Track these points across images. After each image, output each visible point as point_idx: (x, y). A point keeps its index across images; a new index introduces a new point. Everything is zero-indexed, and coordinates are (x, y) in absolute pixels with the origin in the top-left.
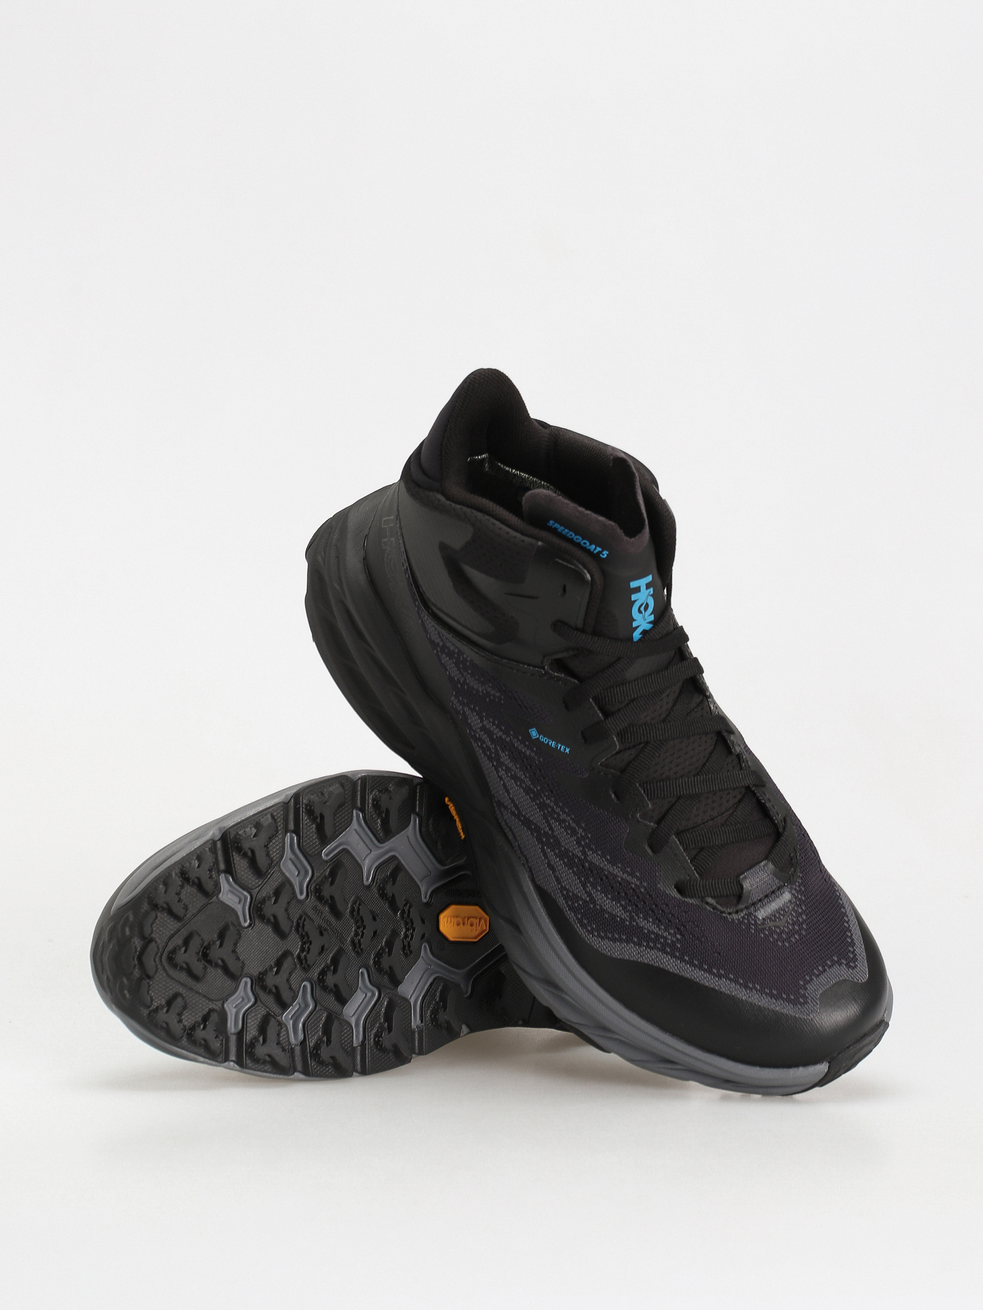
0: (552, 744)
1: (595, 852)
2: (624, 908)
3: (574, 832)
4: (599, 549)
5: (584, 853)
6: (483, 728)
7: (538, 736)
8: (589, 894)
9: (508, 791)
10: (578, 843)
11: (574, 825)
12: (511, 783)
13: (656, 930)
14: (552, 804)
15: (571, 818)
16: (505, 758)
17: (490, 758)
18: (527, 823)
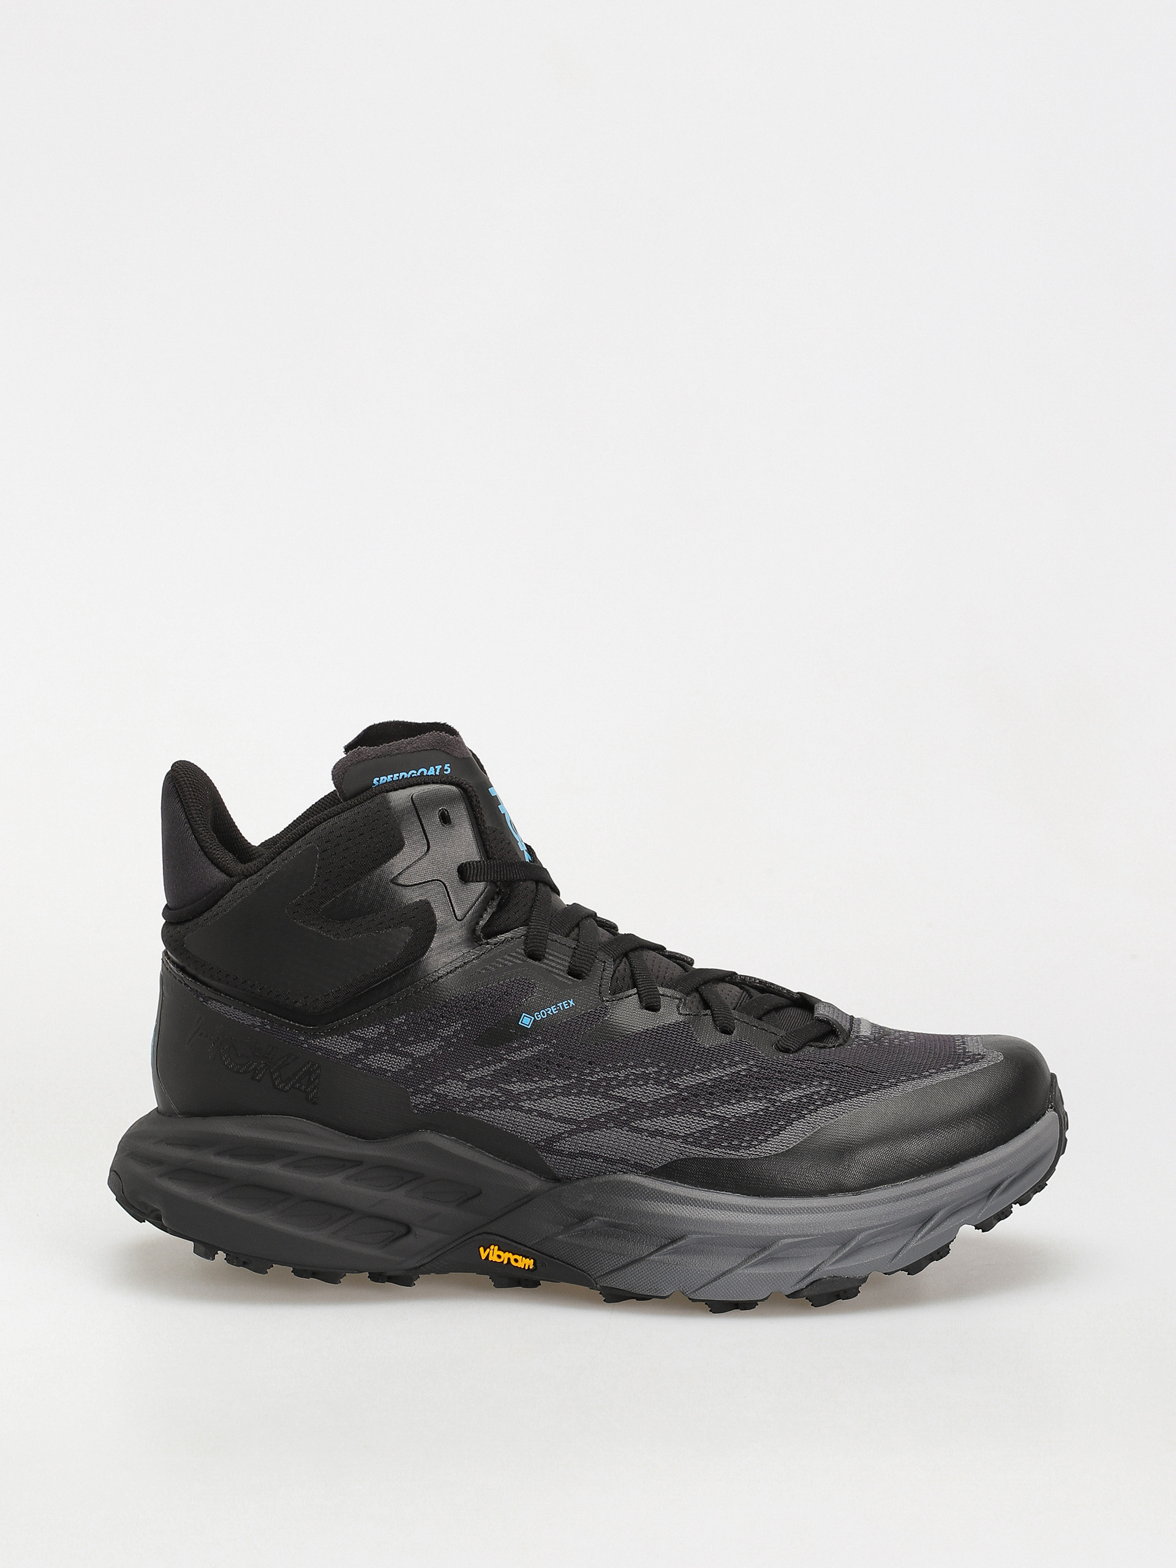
0: (552, 1012)
1: (680, 1075)
2: (755, 1098)
3: (646, 1078)
4: (439, 767)
5: (673, 1086)
6: (472, 1084)
7: (533, 1018)
8: (714, 1117)
9: (549, 1116)
10: (658, 1082)
11: (639, 1071)
12: (543, 1105)
13: (801, 1093)
14: (602, 1075)
15: (632, 1067)
16: (516, 1087)
17: (502, 1106)
18: (594, 1124)
